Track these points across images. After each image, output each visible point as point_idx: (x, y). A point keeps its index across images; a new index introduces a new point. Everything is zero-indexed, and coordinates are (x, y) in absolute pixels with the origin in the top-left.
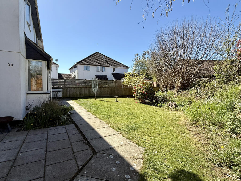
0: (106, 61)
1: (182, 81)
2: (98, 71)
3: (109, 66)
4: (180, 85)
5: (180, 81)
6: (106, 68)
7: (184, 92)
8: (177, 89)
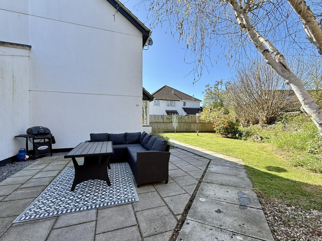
0: (175, 95)
1: (267, 115)
2: (168, 105)
3: (179, 101)
4: (265, 119)
5: (265, 115)
6: (176, 102)
7: (270, 126)
8: (261, 124)
